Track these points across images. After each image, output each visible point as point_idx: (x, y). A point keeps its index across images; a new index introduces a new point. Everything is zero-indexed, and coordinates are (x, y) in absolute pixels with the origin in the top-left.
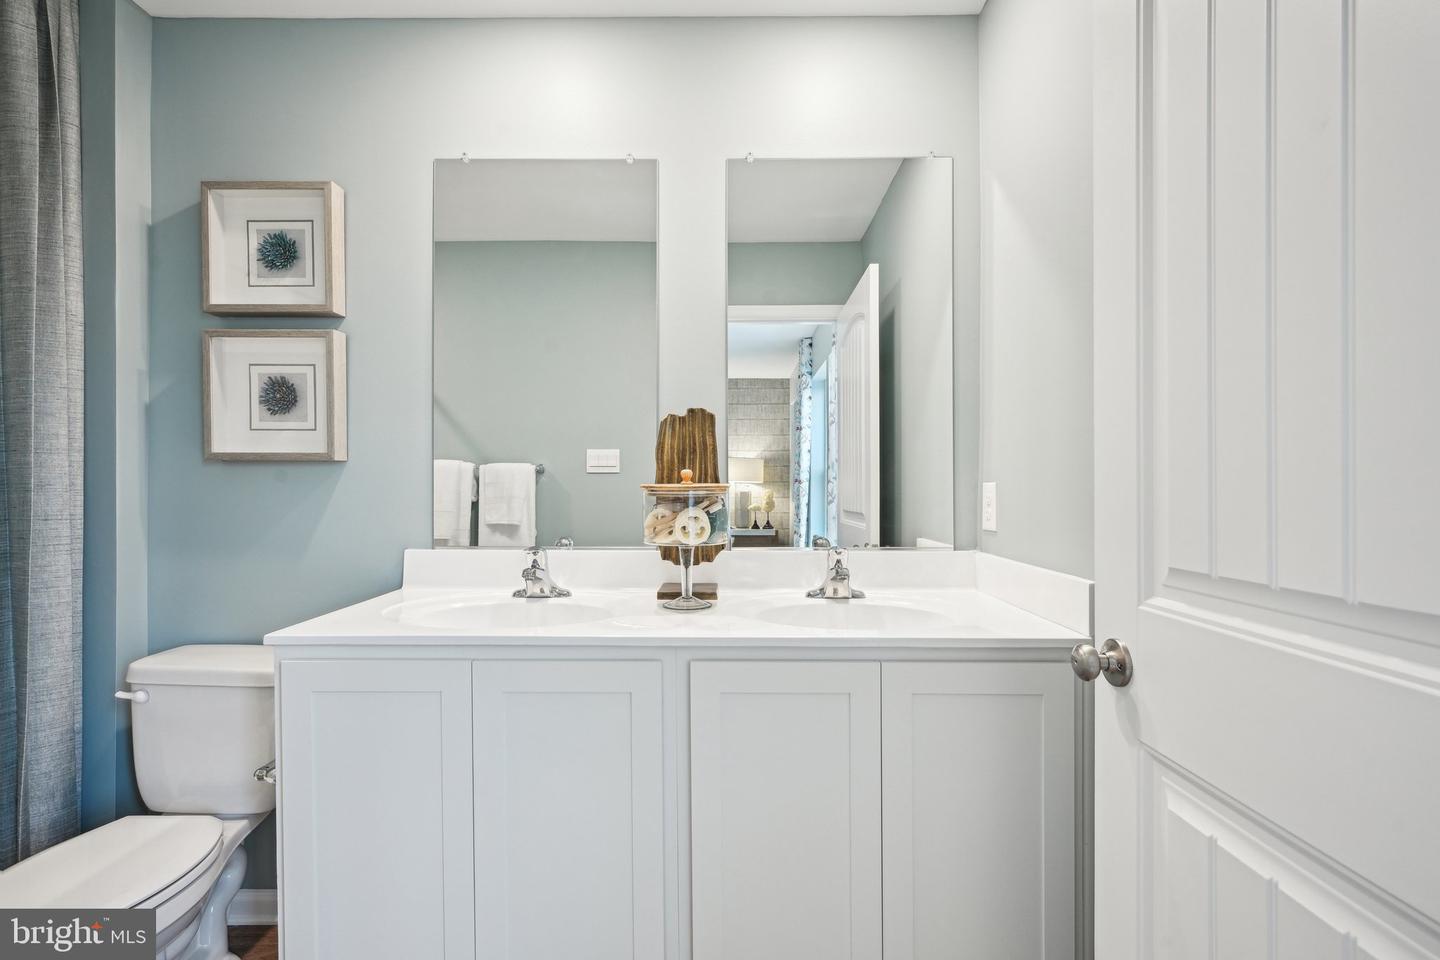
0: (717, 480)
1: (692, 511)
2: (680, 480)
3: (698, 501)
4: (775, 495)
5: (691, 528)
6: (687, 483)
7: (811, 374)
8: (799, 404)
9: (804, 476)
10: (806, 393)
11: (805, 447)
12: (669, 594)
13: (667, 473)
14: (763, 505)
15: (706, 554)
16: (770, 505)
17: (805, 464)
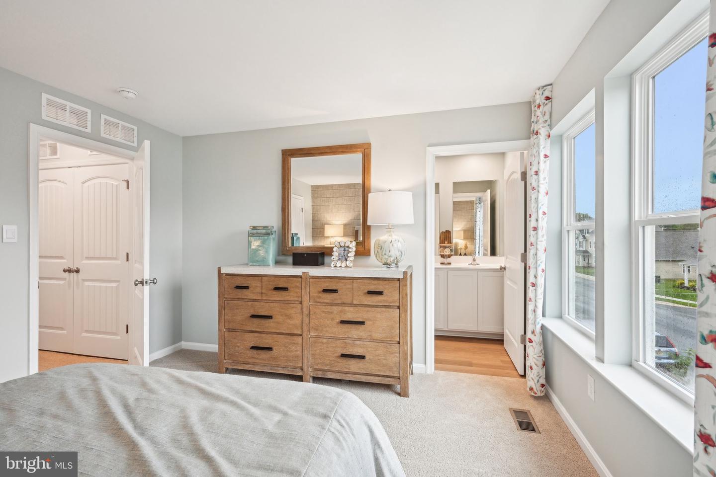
0: (451, 243)
1: (447, 249)
2: (444, 243)
3: (448, 247)
4: (468, 243)
5: (447, 252)
6: (446, 244)
7: (480, 203)
8: (476, 213)
9: (477, 238)
10: (478, 210)
11: (478, 228)
12: (442, 264)
13: (442, 242)
14: (463, 247)
15: (449, 256)
16: (466, 247)
17: (478, 234)
